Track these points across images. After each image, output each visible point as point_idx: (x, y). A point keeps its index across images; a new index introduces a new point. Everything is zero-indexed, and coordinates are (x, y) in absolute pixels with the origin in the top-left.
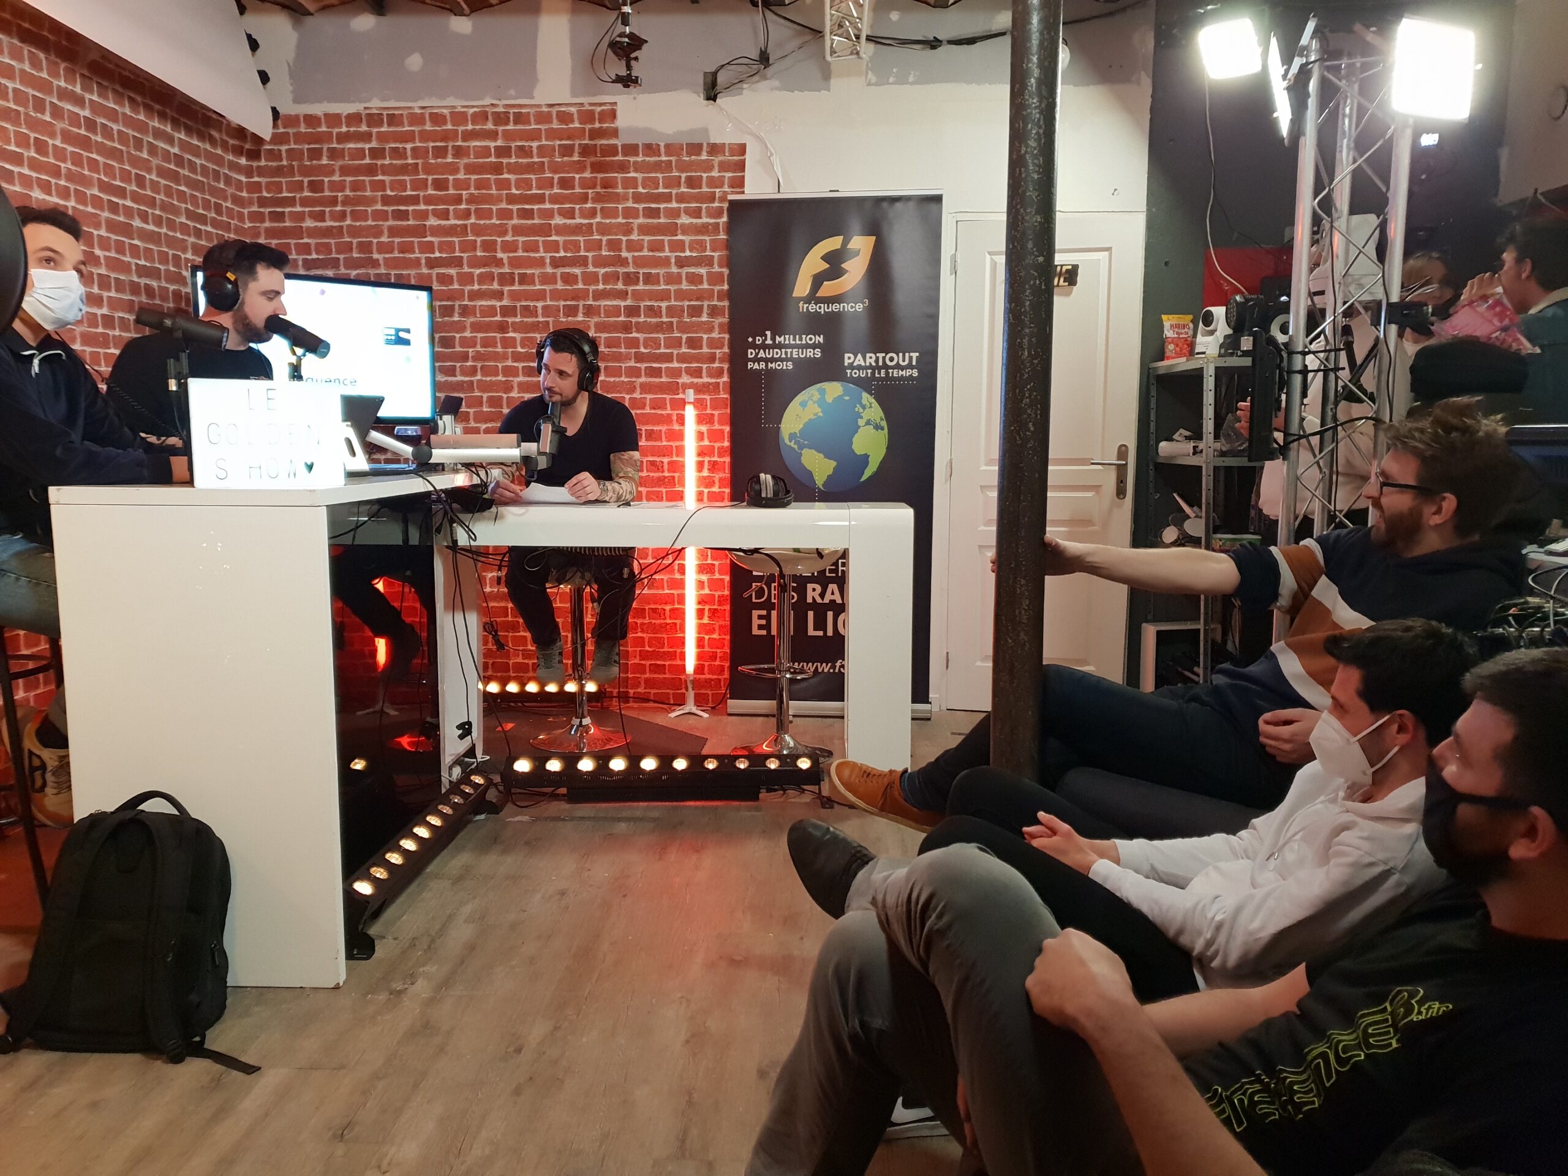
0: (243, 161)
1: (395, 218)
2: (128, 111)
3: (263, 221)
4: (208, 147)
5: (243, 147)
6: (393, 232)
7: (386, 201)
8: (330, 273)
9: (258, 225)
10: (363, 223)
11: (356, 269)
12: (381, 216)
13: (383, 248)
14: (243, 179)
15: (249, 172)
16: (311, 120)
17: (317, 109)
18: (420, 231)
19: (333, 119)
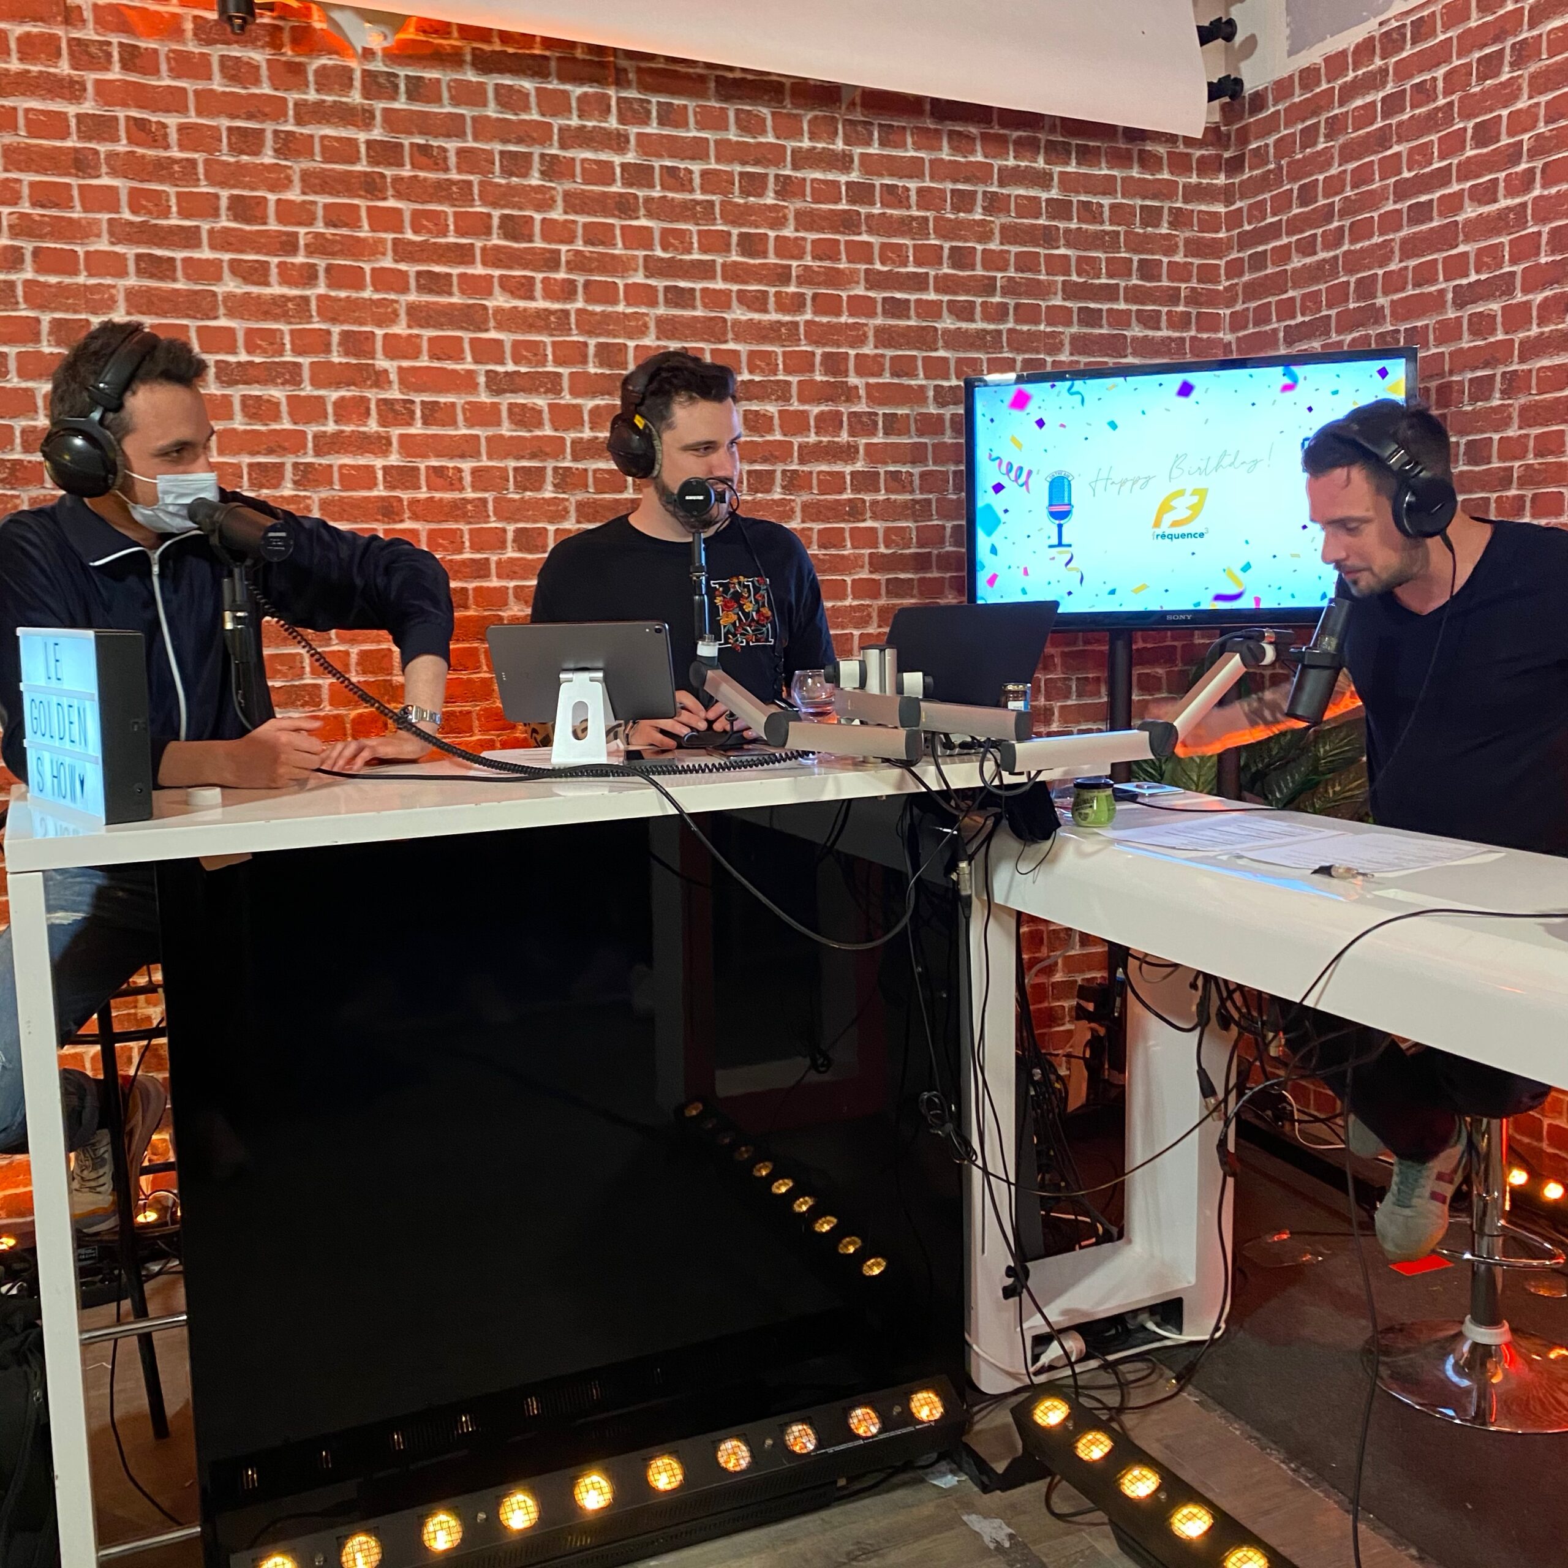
0: (1221, 180)
1: (1412, 222)
2: (945, 154)
3: (1241, 274)
4: (1135, 173)
5: (1220, 156)
6: (1410, 248)
7: (1402, 191)
8: (1316, 345)
9: (1235, 281)
10: (1367, 243)
11: (1351, 332)
12: (1391, 222)
13: (1393, 282)
14: (1221, 209)
15: (1227, 195)
16: (1309, 76)
17: (1313, 56)
18: (1446, 237)
19: (1336, 63)
